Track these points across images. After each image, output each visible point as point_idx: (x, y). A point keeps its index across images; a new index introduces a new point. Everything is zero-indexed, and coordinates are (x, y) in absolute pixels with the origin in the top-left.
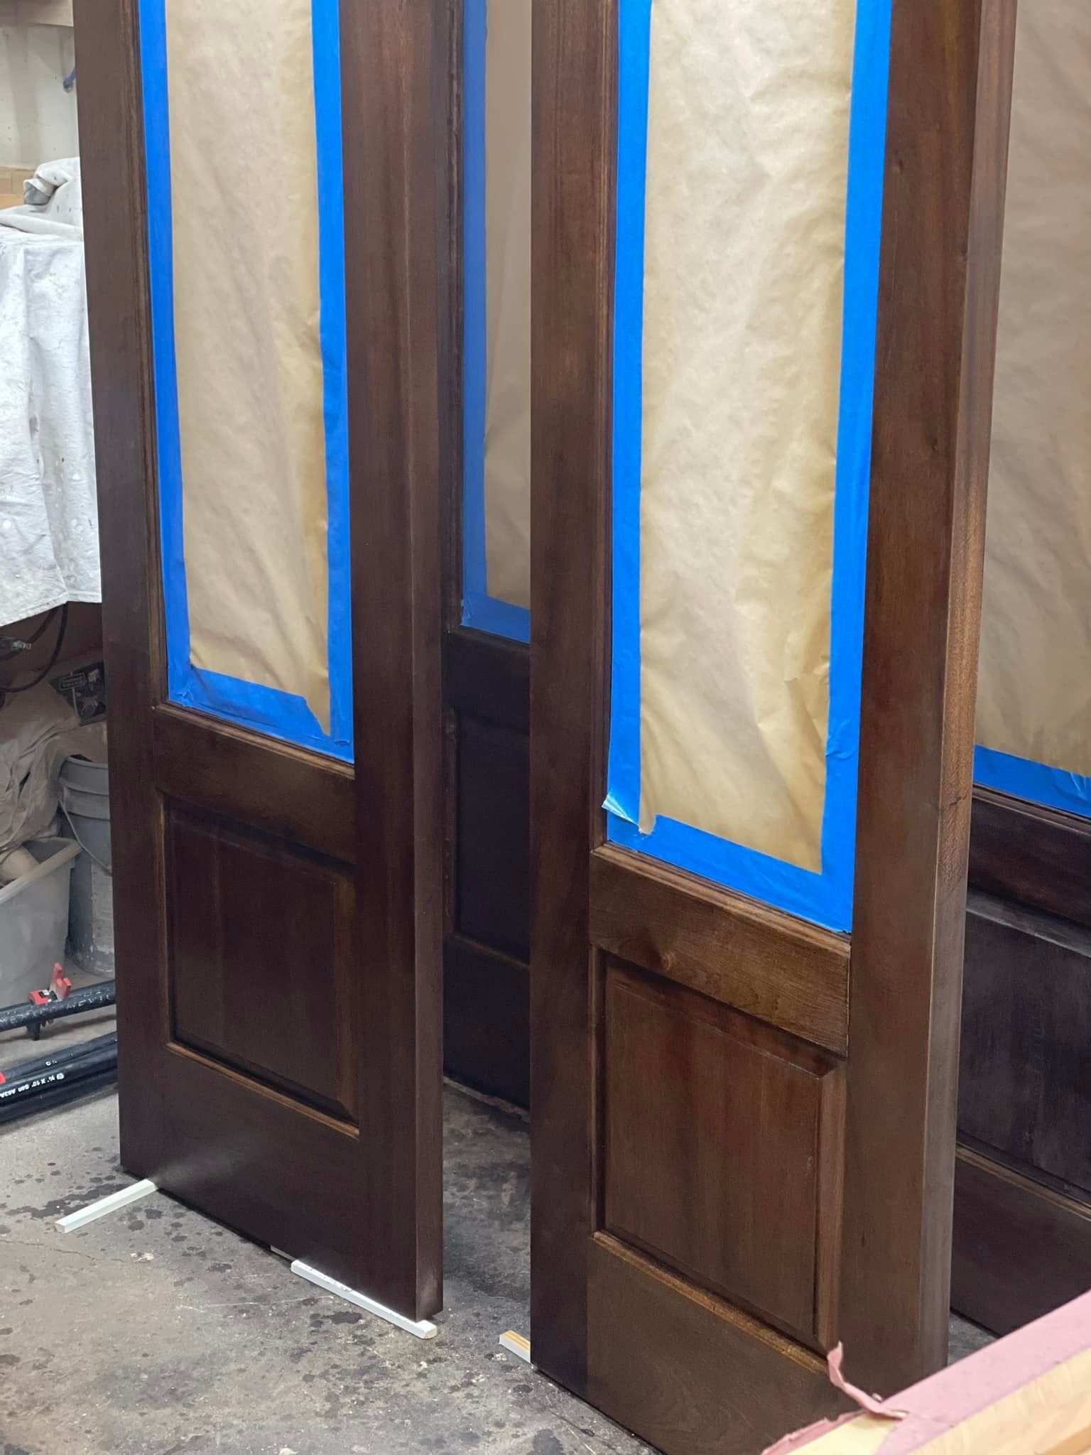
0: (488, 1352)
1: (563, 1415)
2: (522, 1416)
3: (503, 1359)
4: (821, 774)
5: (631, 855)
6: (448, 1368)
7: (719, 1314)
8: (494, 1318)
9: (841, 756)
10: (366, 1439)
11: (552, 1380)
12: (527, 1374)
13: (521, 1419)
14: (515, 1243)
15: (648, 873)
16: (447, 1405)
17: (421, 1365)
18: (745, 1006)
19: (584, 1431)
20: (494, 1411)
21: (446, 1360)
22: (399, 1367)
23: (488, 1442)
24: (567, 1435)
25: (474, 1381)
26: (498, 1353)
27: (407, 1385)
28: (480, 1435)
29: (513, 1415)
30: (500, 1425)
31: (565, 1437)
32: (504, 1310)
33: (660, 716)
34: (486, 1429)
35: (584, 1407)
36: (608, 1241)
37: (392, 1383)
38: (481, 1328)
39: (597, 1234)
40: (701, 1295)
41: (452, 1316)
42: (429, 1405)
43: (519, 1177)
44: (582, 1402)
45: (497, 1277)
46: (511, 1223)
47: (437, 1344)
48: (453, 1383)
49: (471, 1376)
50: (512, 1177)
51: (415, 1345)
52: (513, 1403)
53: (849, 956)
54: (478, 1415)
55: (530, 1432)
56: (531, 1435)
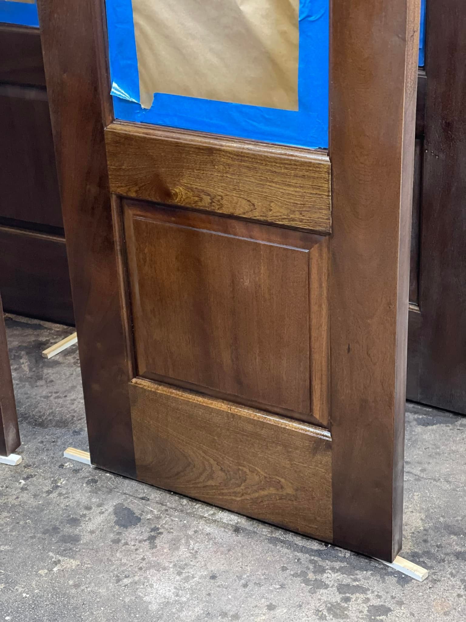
0: (60, 464)
1: (124, 492)
2: (100, 499)
3: (71, 466)
4: (295, 35)
5: (136, 125)
6: (39, 480)
7: (235, 413)
8: (54, 442)
9: (312, 19)
10: (6, 540)
11: (107, 472)
12: (90, 472)
13: (99, 501)
14: (44, 393)
15: (154, 135)
16: (49, 504)
17: (21, 483)
18: (244, 213)
19: (143, 499)
20: (80, 500)
21: (35, 475)
22: (7, 487)
23: (87, 521)
24: (133, 503)
25: (59, 484)
26: (66, 463)
27: (17, 498)
28: (79, 518)
29: (94, 500)
30: (88, 508)
31: (131, 505)
32: (57, 435)
33: (151, 18)
34: (81, 513)
35: (134, 483)
36: (145, 383)
37: (7, 499)
38: (47, 450)
39: (134, 380)
40: (220, 404)
41: (26, 446)
42: (38, 508)
43: (27, 353)
44: (131, 480)
45: (43, 416)
46: (36, 382)
47: (25, 467)
48: (46, 489)
49: (55, 481)
50: (23, 355)
51: (11, 471)
52: (90, 492)
53: (329, 163)
54: (71, 505)
55: (109, 507)
56: (111, 510)
